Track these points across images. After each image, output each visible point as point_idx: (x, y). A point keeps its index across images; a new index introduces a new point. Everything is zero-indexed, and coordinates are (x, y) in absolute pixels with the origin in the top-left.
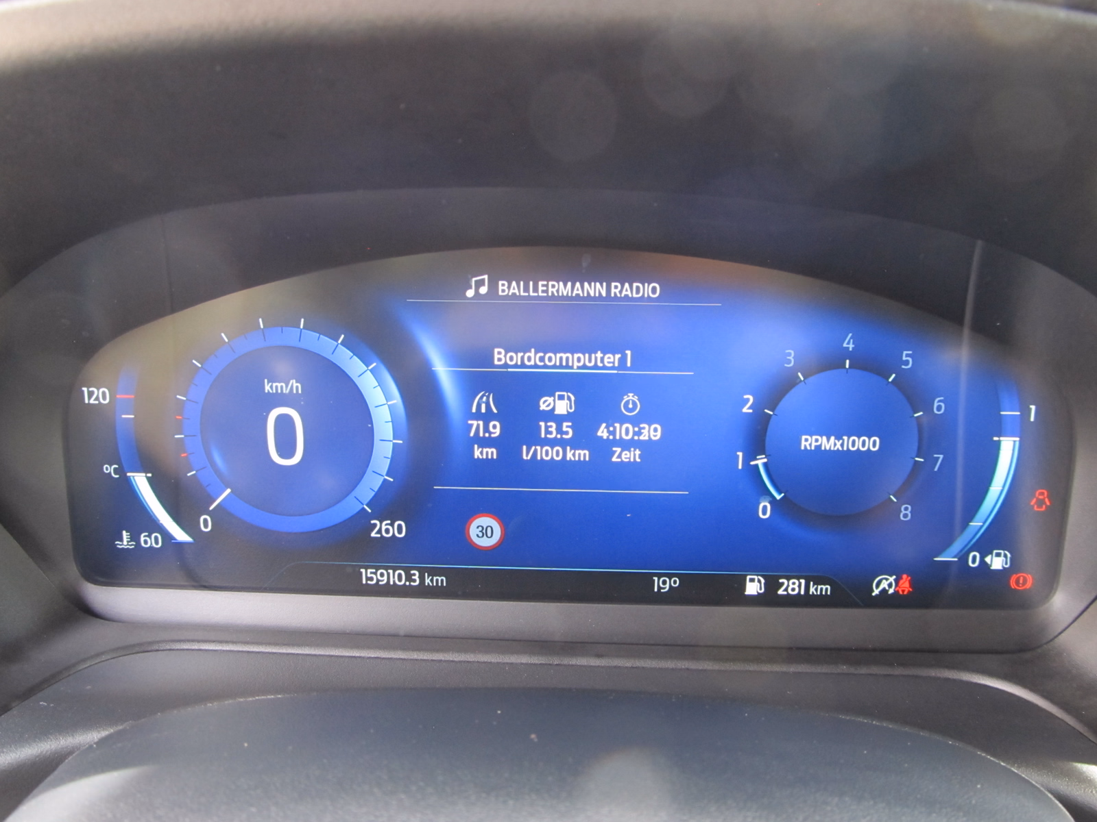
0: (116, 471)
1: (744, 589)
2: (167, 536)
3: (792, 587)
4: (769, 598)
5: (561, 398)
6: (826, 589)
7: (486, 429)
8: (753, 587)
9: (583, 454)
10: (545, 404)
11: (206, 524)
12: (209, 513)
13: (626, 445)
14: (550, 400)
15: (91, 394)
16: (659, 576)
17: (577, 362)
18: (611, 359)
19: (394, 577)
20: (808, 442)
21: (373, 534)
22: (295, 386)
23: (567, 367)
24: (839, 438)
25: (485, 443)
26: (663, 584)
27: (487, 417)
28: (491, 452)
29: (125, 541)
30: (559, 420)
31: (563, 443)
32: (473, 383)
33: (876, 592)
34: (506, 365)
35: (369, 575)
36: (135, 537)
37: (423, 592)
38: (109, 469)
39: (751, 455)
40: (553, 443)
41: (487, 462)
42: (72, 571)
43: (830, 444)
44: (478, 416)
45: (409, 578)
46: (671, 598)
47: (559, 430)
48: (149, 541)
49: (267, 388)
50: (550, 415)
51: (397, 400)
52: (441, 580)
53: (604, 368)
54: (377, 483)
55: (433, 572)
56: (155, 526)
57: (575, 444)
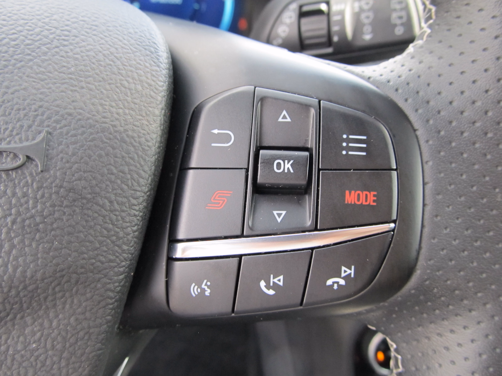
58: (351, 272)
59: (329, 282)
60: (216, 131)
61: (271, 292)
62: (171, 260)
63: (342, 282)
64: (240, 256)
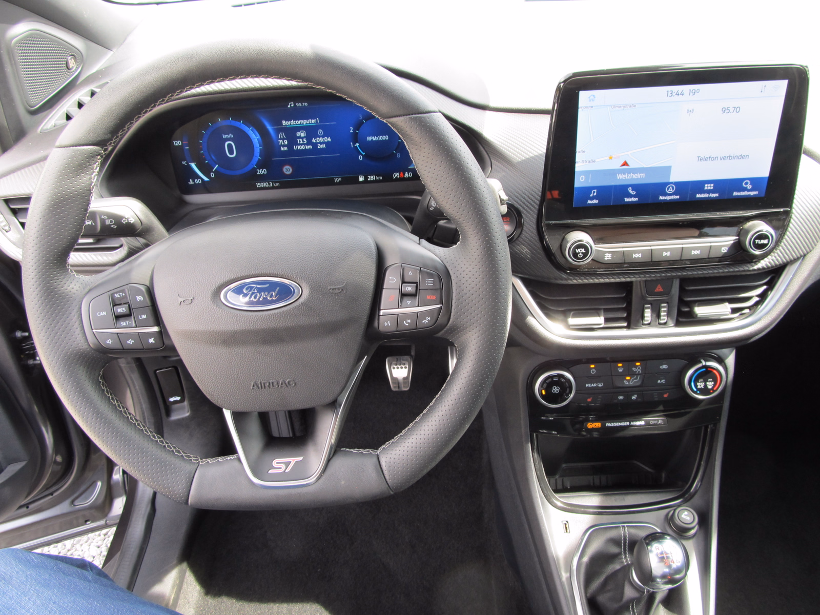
0: (186, 163)
1: (359, 179)
2: (202, 179)
3: (372, 178)
4: (366, 181)
5: (302, 132)
6: (381, 178)
7: (284, 142)
8: (361, 179)
9: (310, 147)
10: (298, 134)
11: (212, 175)
12: (213, 172)
13: (321, 143)
14: (299, 133)
15: (176, 143)
16: (336, 178)
17: (305, 122)
18: (313, 121)
19: (265, 185)
20: (369, 139)
21: (258, 173)
22: (231, 135)
23: (302, 124)
24: (377, 137)
25: (284, 146)
26: (337, 180)
27: (283, 139)
28: (286, 148)
29: (191, 182)
30: (302, 138)
31: (304, 144)
32: (278, 131)
33: (394, 178)
34: (286, 125)
35: (258, 185)
36: (194, 181)
37: (273, 188)
38: (184, 163)
39: (354, 144)
40: (302, 145)
41: (285, 151)
42: (177, 192)
43: (375, 139)
44: (281, 139)
45: (269, 184)
46: (340, 183)
47: (303, 141)
48: (198, 181)
49: (224, 137)
50: (300, 137)
51: (259, 137)
52: (278, 184)
53: (312, 123)
54: (257, 160)
55: (276, 182)
56: (198, 177)
57: (308, 144)
58: (429, 318)
59: (423, 322)
60: (390, 278)
61: (407, 324)
62: (379, 315)
63: (427, 322)
64: (398, 314)
